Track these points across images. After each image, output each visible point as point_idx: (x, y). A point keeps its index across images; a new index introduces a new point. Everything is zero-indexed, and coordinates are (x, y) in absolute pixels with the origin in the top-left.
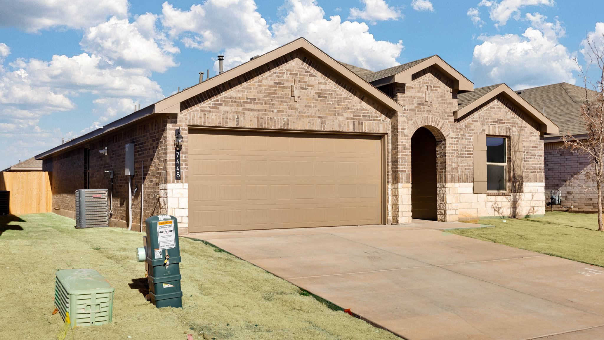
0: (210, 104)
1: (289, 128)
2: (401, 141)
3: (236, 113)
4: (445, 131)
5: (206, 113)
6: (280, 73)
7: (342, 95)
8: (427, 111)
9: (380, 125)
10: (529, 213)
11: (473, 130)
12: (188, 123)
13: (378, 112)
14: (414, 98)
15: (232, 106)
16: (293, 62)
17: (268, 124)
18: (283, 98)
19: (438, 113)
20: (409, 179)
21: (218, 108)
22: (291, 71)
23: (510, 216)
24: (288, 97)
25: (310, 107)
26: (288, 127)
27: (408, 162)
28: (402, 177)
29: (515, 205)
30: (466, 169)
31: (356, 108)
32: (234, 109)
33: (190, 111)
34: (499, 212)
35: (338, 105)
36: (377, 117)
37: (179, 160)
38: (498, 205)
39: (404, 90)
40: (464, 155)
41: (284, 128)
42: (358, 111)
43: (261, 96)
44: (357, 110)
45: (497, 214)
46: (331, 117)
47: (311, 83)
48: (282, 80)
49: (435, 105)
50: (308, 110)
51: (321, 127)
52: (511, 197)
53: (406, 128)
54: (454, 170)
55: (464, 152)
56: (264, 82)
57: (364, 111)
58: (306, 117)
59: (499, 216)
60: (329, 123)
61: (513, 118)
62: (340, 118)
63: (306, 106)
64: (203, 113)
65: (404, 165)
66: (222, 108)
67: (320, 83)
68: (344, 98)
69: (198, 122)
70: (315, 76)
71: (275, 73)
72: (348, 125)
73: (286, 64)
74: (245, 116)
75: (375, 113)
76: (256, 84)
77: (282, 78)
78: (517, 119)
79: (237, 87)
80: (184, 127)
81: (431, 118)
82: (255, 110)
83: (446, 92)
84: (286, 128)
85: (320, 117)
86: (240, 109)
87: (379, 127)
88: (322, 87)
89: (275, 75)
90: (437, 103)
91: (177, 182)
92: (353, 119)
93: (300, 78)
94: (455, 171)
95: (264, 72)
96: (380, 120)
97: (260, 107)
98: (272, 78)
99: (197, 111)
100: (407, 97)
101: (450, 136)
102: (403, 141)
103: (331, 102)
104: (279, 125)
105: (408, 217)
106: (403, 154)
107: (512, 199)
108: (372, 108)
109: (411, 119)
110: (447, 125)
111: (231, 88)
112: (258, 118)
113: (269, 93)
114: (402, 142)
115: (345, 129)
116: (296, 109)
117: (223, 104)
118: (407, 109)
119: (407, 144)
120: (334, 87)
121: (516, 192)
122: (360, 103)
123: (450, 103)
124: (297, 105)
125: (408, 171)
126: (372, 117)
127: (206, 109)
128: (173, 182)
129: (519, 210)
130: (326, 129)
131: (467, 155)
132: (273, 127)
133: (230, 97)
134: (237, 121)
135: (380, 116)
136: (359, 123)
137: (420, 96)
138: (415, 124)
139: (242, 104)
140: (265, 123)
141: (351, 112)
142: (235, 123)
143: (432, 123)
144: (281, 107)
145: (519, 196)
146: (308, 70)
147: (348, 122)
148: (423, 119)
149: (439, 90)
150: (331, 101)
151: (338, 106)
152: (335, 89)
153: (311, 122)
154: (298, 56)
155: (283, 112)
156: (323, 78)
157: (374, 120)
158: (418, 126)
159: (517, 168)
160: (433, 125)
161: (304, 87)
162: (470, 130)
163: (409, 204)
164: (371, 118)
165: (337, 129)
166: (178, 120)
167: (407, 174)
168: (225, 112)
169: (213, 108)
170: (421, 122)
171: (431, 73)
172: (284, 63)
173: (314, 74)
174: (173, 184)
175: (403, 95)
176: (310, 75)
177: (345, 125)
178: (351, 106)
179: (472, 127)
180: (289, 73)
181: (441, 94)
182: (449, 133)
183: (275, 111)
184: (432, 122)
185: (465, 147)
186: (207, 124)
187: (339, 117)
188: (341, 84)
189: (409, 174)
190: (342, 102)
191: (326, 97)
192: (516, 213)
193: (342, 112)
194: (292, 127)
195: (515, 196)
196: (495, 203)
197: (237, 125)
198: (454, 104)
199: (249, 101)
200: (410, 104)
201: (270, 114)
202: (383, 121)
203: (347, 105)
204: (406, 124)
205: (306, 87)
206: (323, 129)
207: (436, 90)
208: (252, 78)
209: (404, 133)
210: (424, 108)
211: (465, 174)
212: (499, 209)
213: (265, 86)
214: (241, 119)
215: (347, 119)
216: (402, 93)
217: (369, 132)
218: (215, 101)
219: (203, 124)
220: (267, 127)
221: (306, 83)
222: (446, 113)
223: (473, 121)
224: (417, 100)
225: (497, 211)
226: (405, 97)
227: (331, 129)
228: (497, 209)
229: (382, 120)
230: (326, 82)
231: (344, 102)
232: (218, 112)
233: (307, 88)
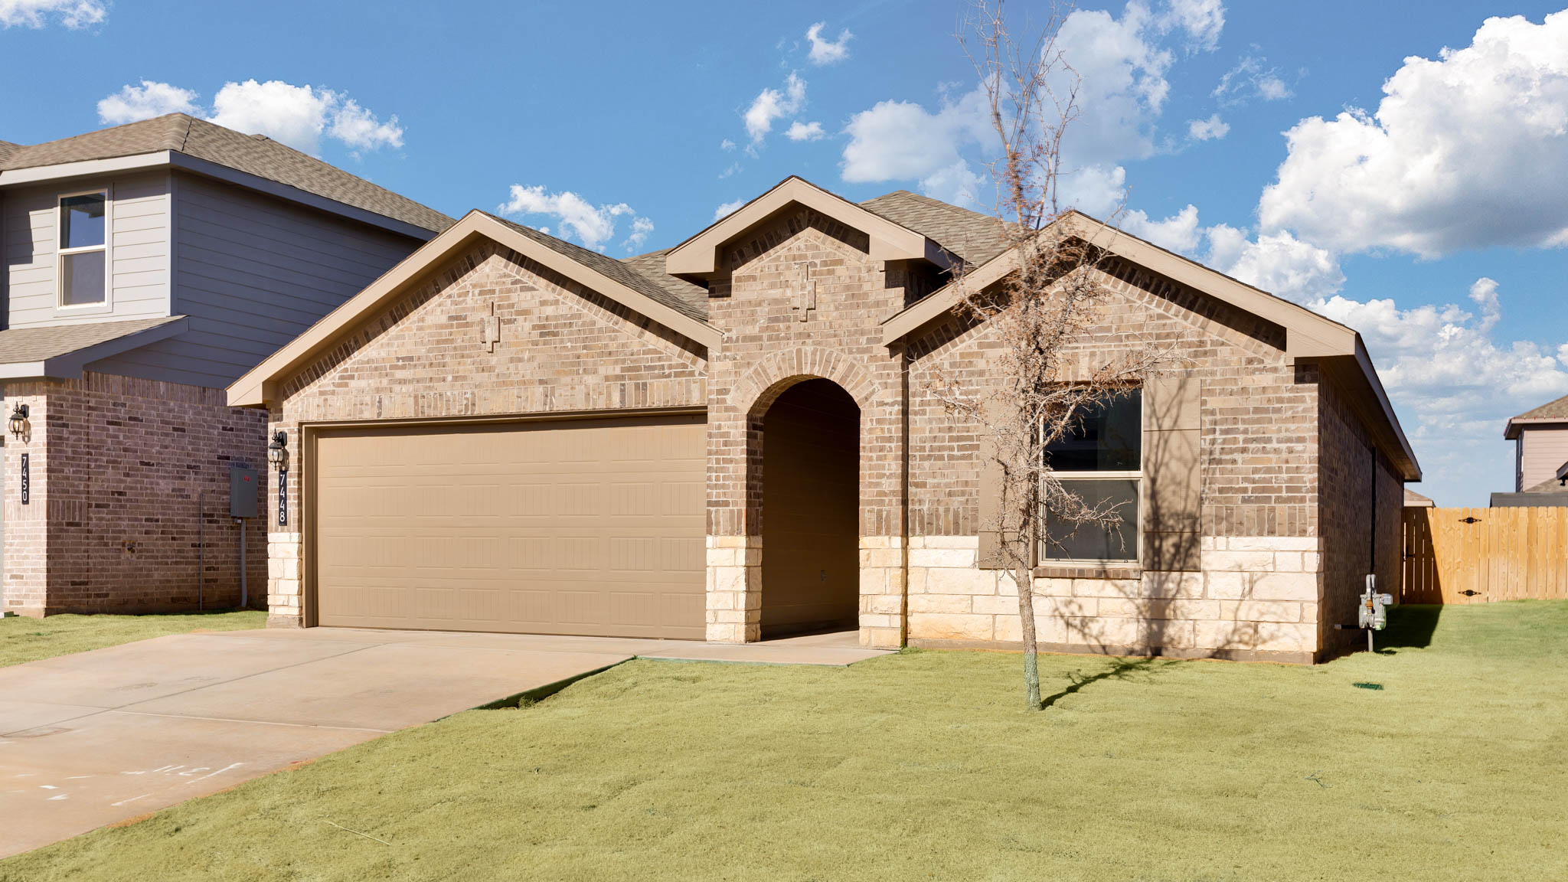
0: (333, 378)
1: (476, 413)
2: (717, 423)
3: (378, 390)
4: (856, 385)
5: (328, 397)
6: (459, 296)
7: (594, 323)
8: (799, 335)
9: (693, 386)
10: (1229, 642)
11: (981, 373)
12: (299, 419)
13: (687, 353)
14: (760, 304)
15: (370, 377)
16: (486, 265)
17: (434, 409)
18: (465, 348)
19: (835, 336)
20: (739, 523)
21: (346, 385)
22: (482, 286)
23: (1137, 647)
24: (475, 345)
25: (520, 360)
26: (473, 410)
27: (737, 478)
28: (716, 518)
29: (1158, 611)
30: (950, 494)
31: (628, 351)
32: (373, 383)
33: (303, 395)
34: (1086, 631)
35: (585, 348)
36: (685, 366)
37: (285, 490)
38: (1080, 607)
39: (729, 288)
40: (946, 453)
41: (466, 412)
42: (635, 357)
43: (423, 351)
44: (632, 355)
45: (1075, 638)
46: (566, 380)
47: (524, 306)
48: (464, 309)
49: (826, 313)
50: (517, 369)
51: (545, 404)
52: (1143, 586)
53: (733, 388)
54: (887, 499)
55: (947, 444)
56: (430, 320)
57: (649, 356)
58: (512, 384)
59: (1085, 643)
60: (563, 393)
61: (1160, 317)
62: (590, 380)
63: (512, 360)
64: (323, 397)
65: (723, 486)
66: (353, 383)
67: (543, 303)
68: (600, 330)
69: (314, 416)
70: (533, 289)
71: (450, 296)
72: (609, 396)
73: (471, 272)
74: (393, 395)
75: (680, 356)
76: (414, 327)
77: (464, 305)
78: (1179, 320)
79: (380, 337)
80: (292, 428)
81: (809, 354)
82: (411, 381)
83: (864, 274)
84: (469, 414)
85: (541, 382)
86: (385, 382)
87: (689, 391)
88: (549, 310)
89: (449, 301)
90: (832, 308)
91: (282, 531)
92: (623, 377)
93: (501, 299)
94: (890, 501)
95: (427, 298)
96: (692, 374)
97: (420, 373)
98: (444, 308)
99: (313, 395)
100: (737, 306)
101: (875, 398)
102: (723, 423)
103: (569, 344)
104: (455, 408)
105: (733, 625)
106: (721, 457)
107: (1146, 593)
108: (670, 344)
109: (748, 363)
110: (863, 369)
111: (369, 341)
112: (416, 397)
113: (438, 342)
114: (719, 427)
115: (601, 405)
116: (491, 369)
117: (356, 374)
118: (734, 338)
119: (732, 431)
120: (577, 307)
121: (1164, 567)
122: (640, 337)
123: (877, 304)
124: (494, 360)
125: (735, 503)
126: (670, 367)
127: (327, 389)
128: (276, 531)
129: (1181, 629)
130: (555, 409)
131: (956, 453)
132: (444, 414)
133: (366, 359)
134: (380, 407)
135: (694, 363)
136: (637, 386)
137: (778, 297)
138: (759, 374)
139: (388, 371)
140: (429, 407)
141: (616, 362)
142: (376, 411)
143: (812, 369)
144: (461, 368)
145: (1179, 584)
146: (518, 277)
147: (608, 387)
148: (783, 360)
149: (840, 270)
150: (570, 340)
151: (585, 351)
152: (578, 310)
153: (522, 395)
154: (497, 250)
155: (464, 378)
156: (550, 289)
157: (677, 375)
158: (769, 380)
159: (1172, 488)
160: (818, 372)
161: (509, 317)
162: (972, 374)
163: (738, 592)
164: (667, 372)
165: (580, 405)
166: (284, 414)
167: (732, 511)
168: (359, 391)
169: (339, 385)
170: (780, 368)
171: (814, 226)
172: (467, 271)
173: (531, 284)
174: (276, 534)
175: (725, 302)
176: (523, 289)
177: (600, 393)
178: (618, 347)
179: (981, 364)
180: (477, 291)
181: (848, 281)
182: (871, 390)
183: (450, 378)
184: (813, 364)
185: (950, 429)
186: (329, 418)
187: (586, 377)
188: (593, 298)
189: (740, 511)
190: (594, 339)
191: (555, 334)
192: (1165, 639)
193: (595, 364)
194: (483, 409)
195: (1161, 583)
196: (1070, 602)
197: (379, 414)
198: (889, 305)
199: (401, 363)
200: (745, 323)
201: (440, 387)
202: (700, 374)
203: (606, 345)
204: (733, 378)
205: (514, 317)
206: (547, 409)
207: (831, 272)
208: (407, 314)
209: (724, 401)
210: (788, 328)
211: (947, 510)
212: (1085, 622)
213: (429, 327)
214: (386, 402)
215: (607, 378)
216: (723, 296)
217: (662, 406)
218: (342, 371)
219: (321, 420)
220: (432, 415)
221: (513, 308)
222: (863, 333)
223: (981, 345)
224: (767, 310)
225: (1075, 627)
226: (729, 305)
227: (567, 408)
228: (1077, 622)
229: (697, 373)
230: (559, 297)
231: (599, 339)
232: (347, 393)
233: (515, 320)
